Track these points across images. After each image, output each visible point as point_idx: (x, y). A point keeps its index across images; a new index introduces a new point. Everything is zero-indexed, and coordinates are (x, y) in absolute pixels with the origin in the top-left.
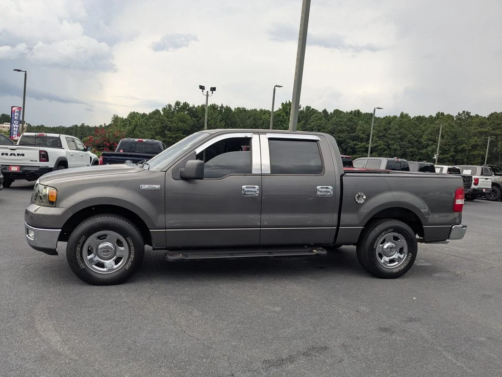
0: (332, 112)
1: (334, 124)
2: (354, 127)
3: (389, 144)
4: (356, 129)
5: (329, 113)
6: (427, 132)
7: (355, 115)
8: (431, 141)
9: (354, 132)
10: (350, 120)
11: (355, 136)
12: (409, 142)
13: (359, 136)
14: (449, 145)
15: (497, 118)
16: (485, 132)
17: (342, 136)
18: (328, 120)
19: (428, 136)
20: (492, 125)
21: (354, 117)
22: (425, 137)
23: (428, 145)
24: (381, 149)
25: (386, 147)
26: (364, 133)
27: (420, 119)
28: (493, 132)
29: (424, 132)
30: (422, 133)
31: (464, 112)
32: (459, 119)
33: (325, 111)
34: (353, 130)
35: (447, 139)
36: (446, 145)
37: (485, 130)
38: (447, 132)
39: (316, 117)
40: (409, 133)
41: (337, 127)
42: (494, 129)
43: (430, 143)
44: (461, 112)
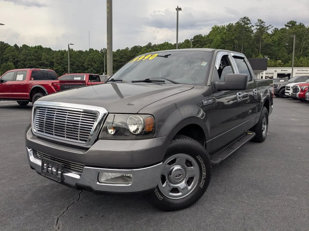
0: (21, 46)
1: (25, 55)
2: (39, 57)
3: (65, 68)
4: (41, 58)
5: (19, 47)
6: (86, 60)
7: (38, 49)
8: (89, 65)
9: (41, 60)
10: (36, 52)
11: (41, 63)
12: (77, 66)
13: (44, 63)
14: (99, 67)
15: (121, 52)
16: (117, 60)
17: (32, 63)
18: (20, 52)
19: (87, 63)
20: (119, 56)
21: (38, 51)
22: (86, 63)
23: (88, 68)
24: (60, 71)
25: (63, 70)
26: (47, 61)
27: (80, 52)
28: (120, 60)
29: (85, 60)
30: (84, 61)
31: (104, 49)
32: (102, 53)
33: (16, 46)
34: (40, 59)
35: (98, 64)
36: (98, 68)
37: (117, 59)
38: (97, 60)
39: (10, 49)
40: (76, 61)
41: (27, 57)
42: (120, 59)
43: (89, 66)
44: (103, 49)
